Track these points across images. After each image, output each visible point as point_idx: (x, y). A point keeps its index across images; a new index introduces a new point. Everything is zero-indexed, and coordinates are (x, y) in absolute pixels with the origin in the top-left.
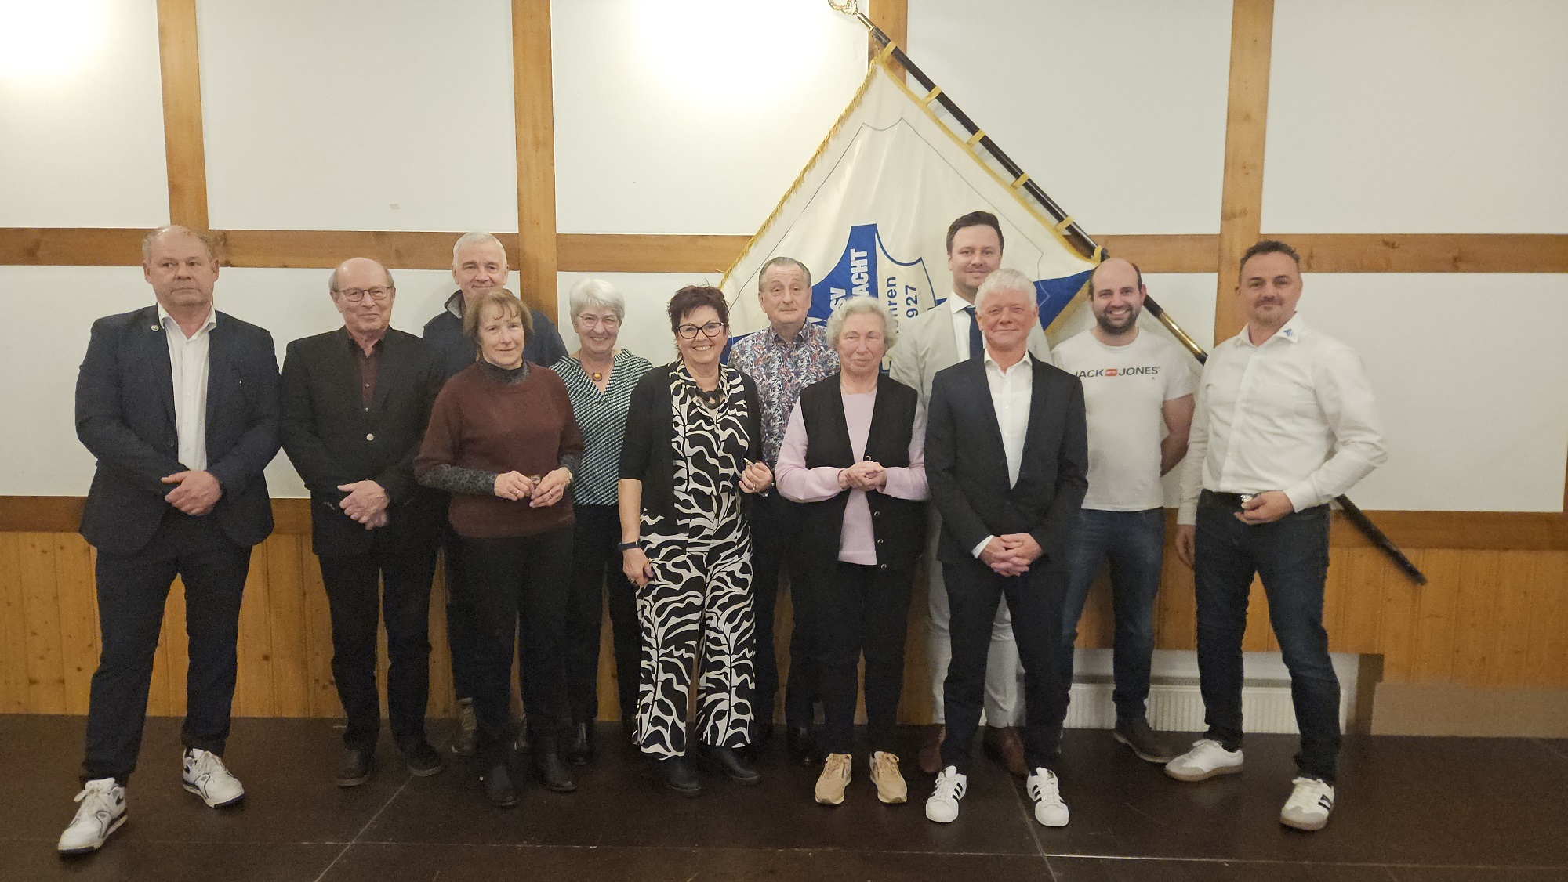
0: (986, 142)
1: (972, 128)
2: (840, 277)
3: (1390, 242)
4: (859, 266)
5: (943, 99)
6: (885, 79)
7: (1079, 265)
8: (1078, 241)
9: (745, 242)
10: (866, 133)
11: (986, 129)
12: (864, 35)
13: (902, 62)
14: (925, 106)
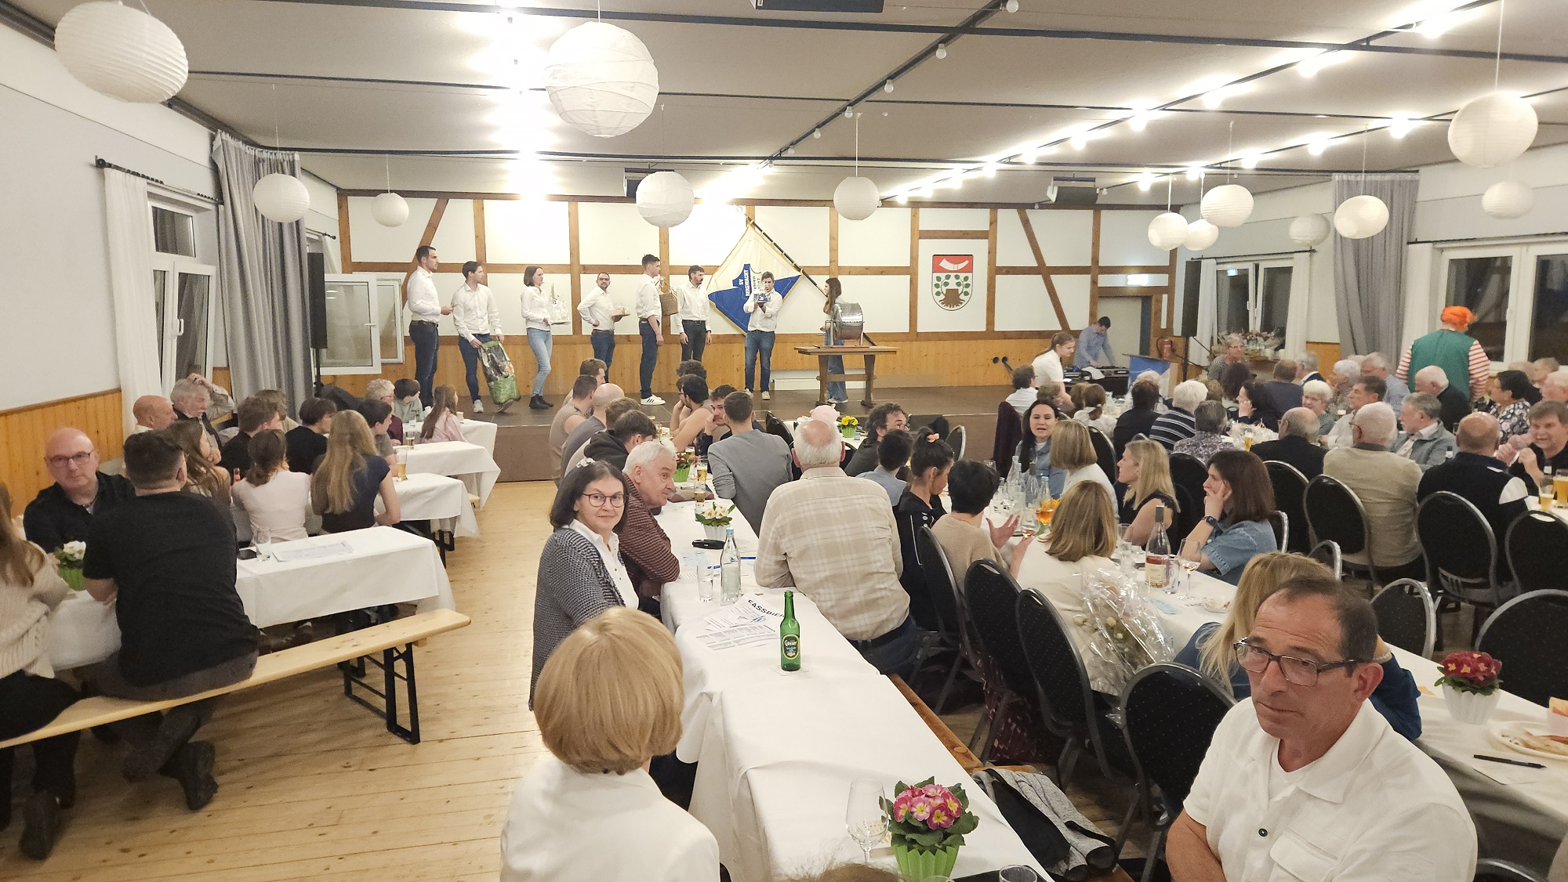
0: (775, 244)
1: (772, 241)
2: (742, 276)
3: (867, 268)
4: (746, 274)
5: (764, 233)
6: (750, 228)
7: (798, 273)
8: (798, 269)
9: (716, 268)
10: (747, 242)
11: (774, 241)
12: (744, 218)
13: (754, 223)
14: (760, 235)
